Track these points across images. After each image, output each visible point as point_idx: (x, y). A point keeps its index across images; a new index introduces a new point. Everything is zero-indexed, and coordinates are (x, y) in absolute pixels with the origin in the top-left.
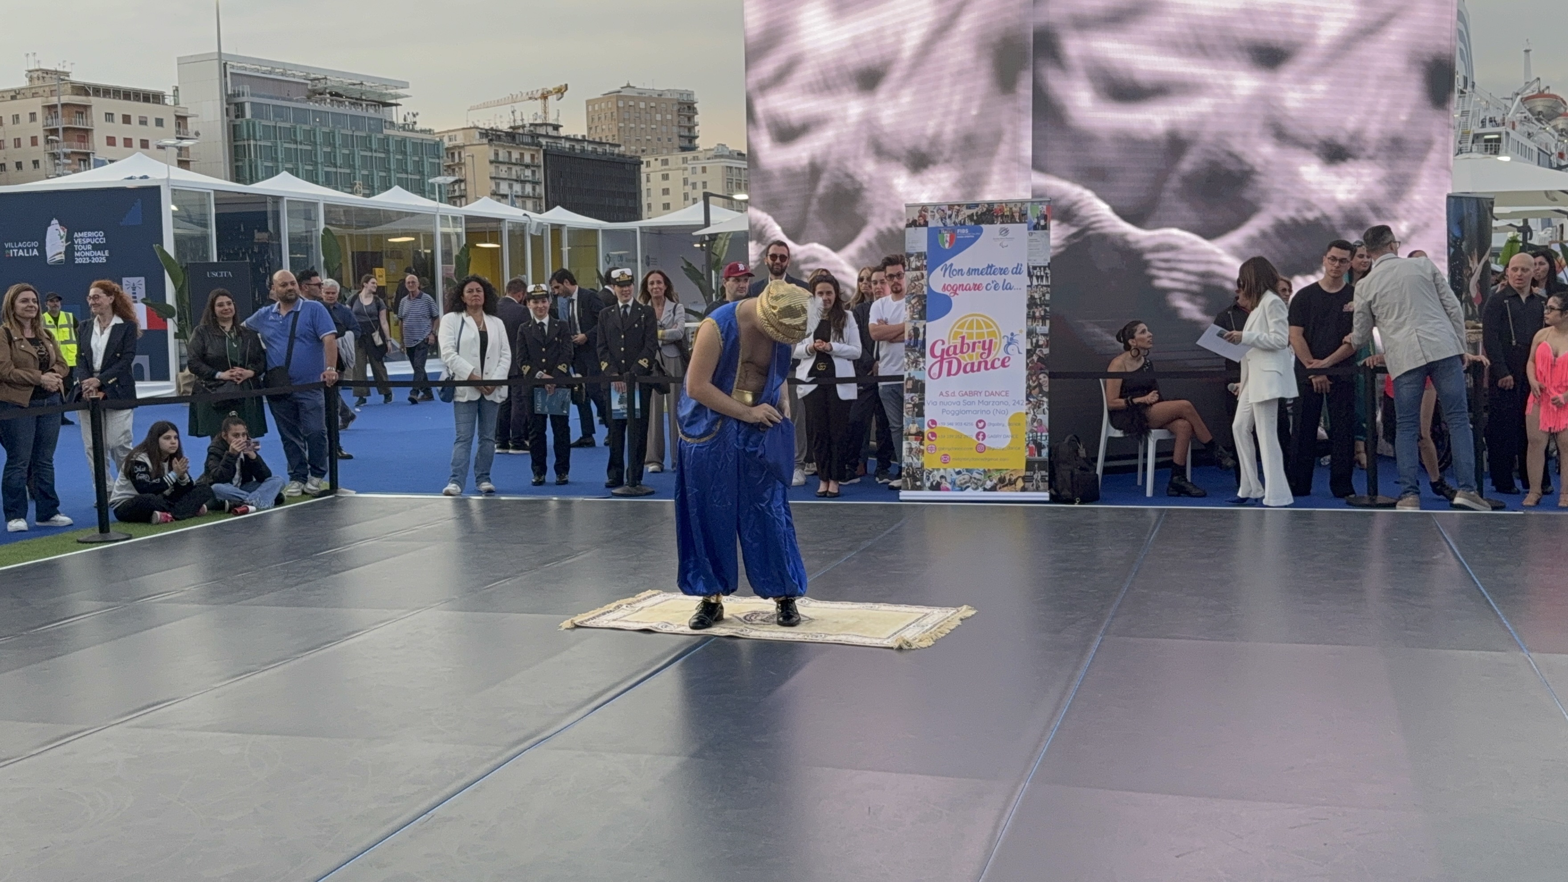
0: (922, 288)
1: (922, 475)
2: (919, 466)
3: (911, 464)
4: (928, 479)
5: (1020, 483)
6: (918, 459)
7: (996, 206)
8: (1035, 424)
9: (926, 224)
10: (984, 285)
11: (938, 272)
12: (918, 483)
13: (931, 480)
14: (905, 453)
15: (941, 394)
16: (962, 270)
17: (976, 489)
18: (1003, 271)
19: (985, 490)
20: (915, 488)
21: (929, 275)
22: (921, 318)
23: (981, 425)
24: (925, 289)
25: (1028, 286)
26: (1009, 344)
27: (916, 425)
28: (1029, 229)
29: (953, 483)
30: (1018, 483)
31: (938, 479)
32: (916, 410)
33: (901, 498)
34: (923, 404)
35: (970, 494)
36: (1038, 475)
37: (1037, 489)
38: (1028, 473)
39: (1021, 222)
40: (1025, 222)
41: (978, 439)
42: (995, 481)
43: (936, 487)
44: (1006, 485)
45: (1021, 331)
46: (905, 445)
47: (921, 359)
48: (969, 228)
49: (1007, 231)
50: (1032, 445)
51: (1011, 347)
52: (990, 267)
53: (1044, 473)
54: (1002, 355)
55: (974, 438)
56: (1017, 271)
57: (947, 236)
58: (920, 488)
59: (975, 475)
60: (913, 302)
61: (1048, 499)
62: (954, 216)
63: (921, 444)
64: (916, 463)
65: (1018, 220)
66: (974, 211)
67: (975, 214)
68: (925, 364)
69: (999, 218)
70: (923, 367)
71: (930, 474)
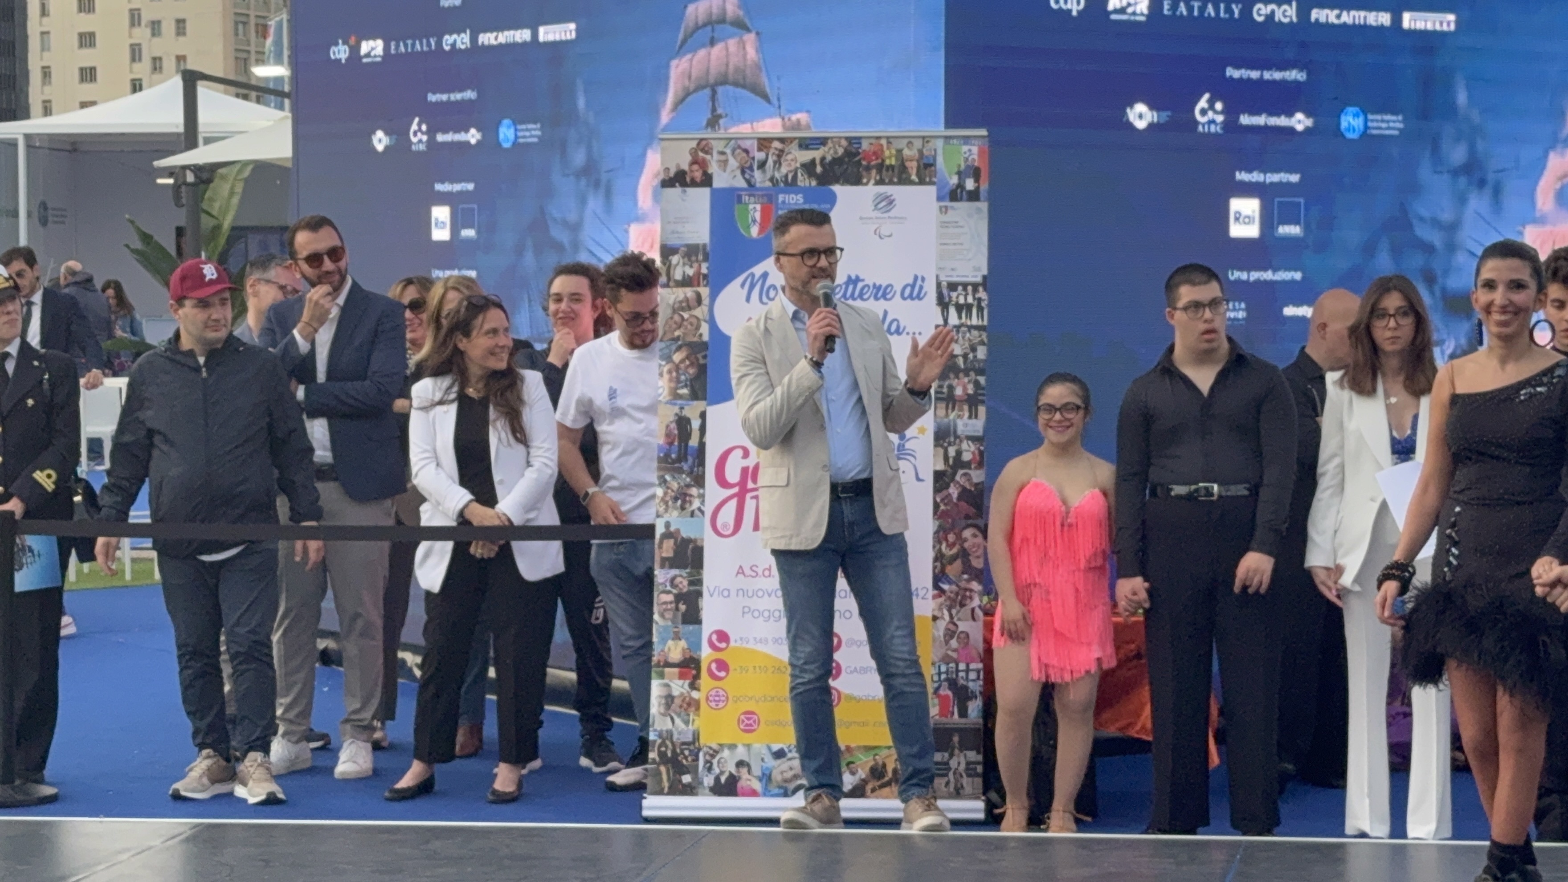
0: (698, 327)
7: (865, 145)
11: (734, 291)
14: (655, 707)
15: (741, 571)
18: (882, 292)
21: (714, 296)
22: (695, 396)
28: (940, 198)
33: (646, 813)
34: (700, 594)
40: (932, 183)
44: (888, 784)
46: (656, 689)
47: (694, 491)
48: (804, 191)
49: (890, 202)
52: (853, 281)
56: (913, 292)
57: (755, 210)
61: (981, 816)
62: (770, 162)
63: (693, 686)
64: (681, 730)
65: (914, 177)
66: (815, 154)
67: (818, 161)
68: (703, 503)
69: (874, 172)
70: (699, 509)
71: (713, 756)
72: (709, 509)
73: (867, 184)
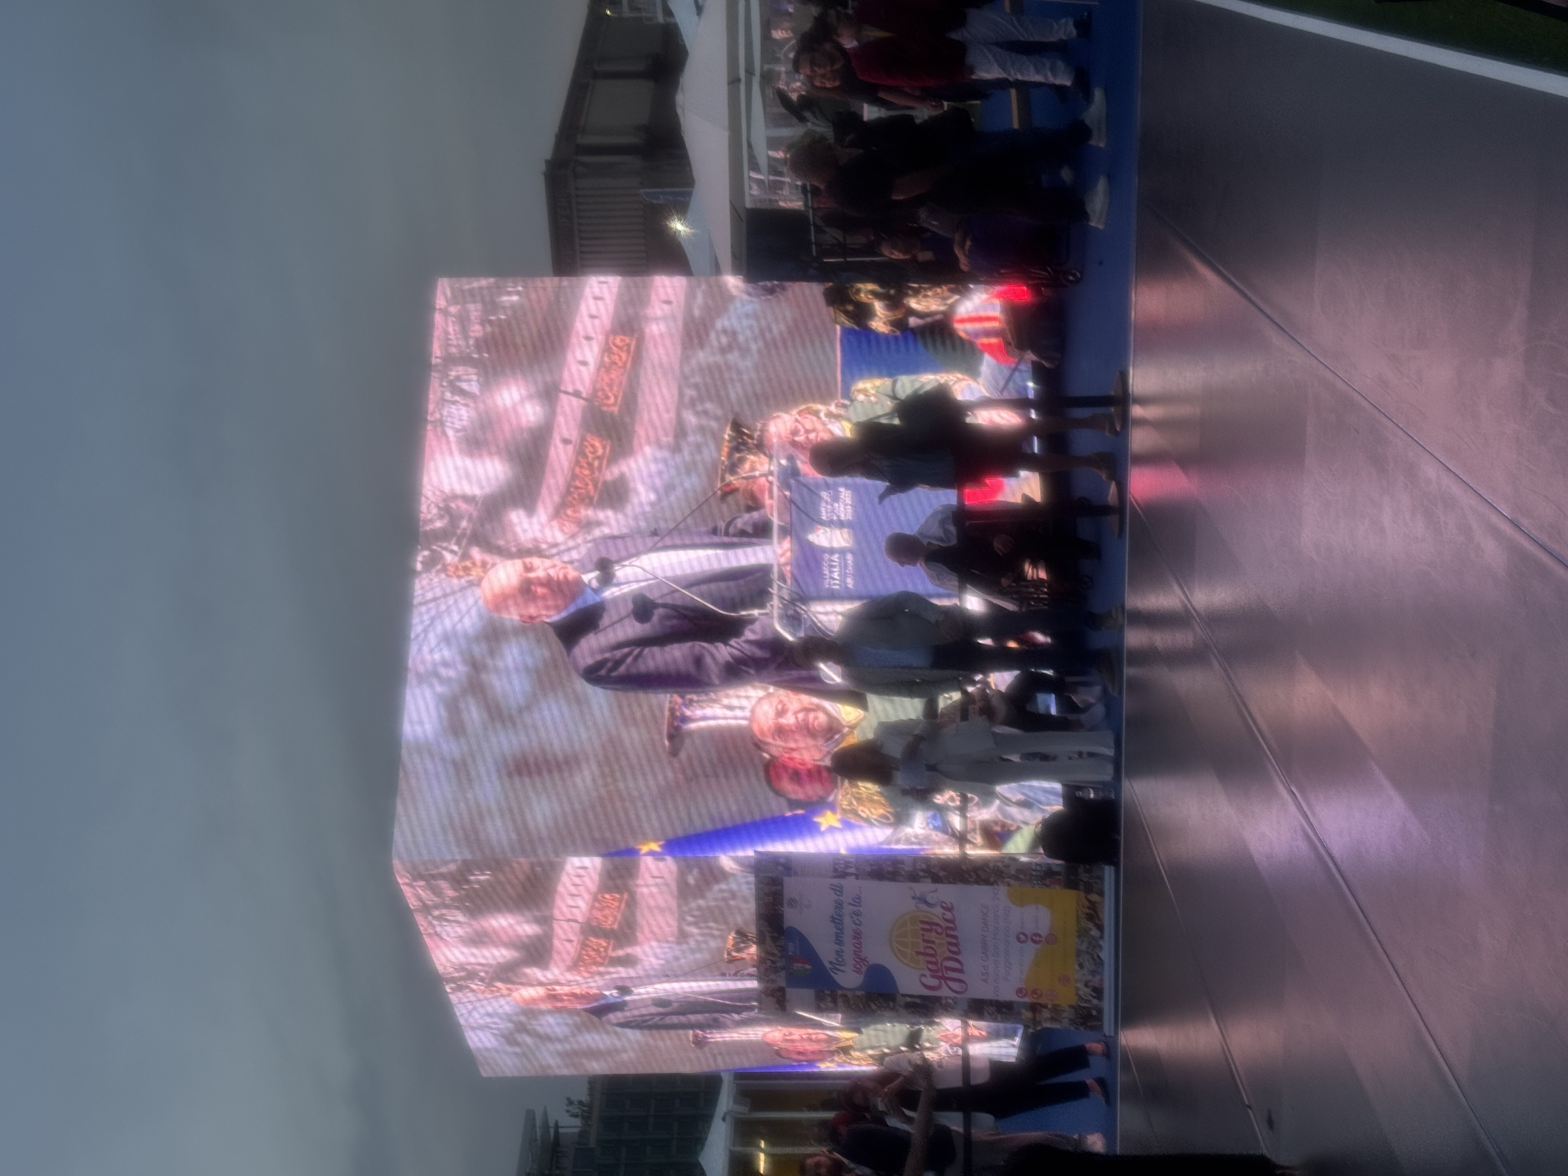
0: (858, 996)
1: (1084, 1008)
2: (1073, 1010)
3: (1070, 1020)
4: (1089, 1001)
5: (1094, 897)
6: (1064, 1011)
7: (762, 912)
8: (1022, 876)
9: (782, 990)
10: (855, 927)
11: (839, 978)
12: (1094, 1013)
13: (1090, 998)
14: (1055, 1026)
15: (985, 981)
16: (837, 951)
17: (1101, 947)
18: (839, 905)
19: (1102, 937)
20: (1099, 1018)
21: (841, 988)
23: (1022, 937)
24: (859, 993)
25: (857, 878)
26: (926, 902)
27: (1023, 1011)
28: (789, 875)
29: (1093, 973)
30: (1093, 900)
31: (1088, 990)
32: (1004, 1010)
33: (1112, 1034)
34: (997, 1002)
35: (1106, 954)
36: (1084, 877)
37: (1101, 878)
38: (1082, 887)
39: (781, 884)
40: (782, 879)
41: (1040, 942)
42: (1091, 925)
43: (1098, 992)
44: (1096, 912)
45: (911, 889)
46: (1048, 1025)
47: (943, 1002)
48: (787, 942)
50: (1048, 882)
51: (929, 900)
52: (833, 919)
53: (1081, 870)
54: (938, 911)
55: (1038, 946)
56: (839, 890)
57: (797, 966)
58: (1100, 1011)
59: (1084, 947)
60: (874, 1007)
62: (771, 958)
63: (1045, 1007)
64: (1068, 1014)
65: (779, 888)
66: (768, 935)
67: (771, 935)
68: (950, 998)
69: (776, 907)
70: (953, 1000)
71: (1083, 999)
72: (953, 995)
73: (783, 911)
